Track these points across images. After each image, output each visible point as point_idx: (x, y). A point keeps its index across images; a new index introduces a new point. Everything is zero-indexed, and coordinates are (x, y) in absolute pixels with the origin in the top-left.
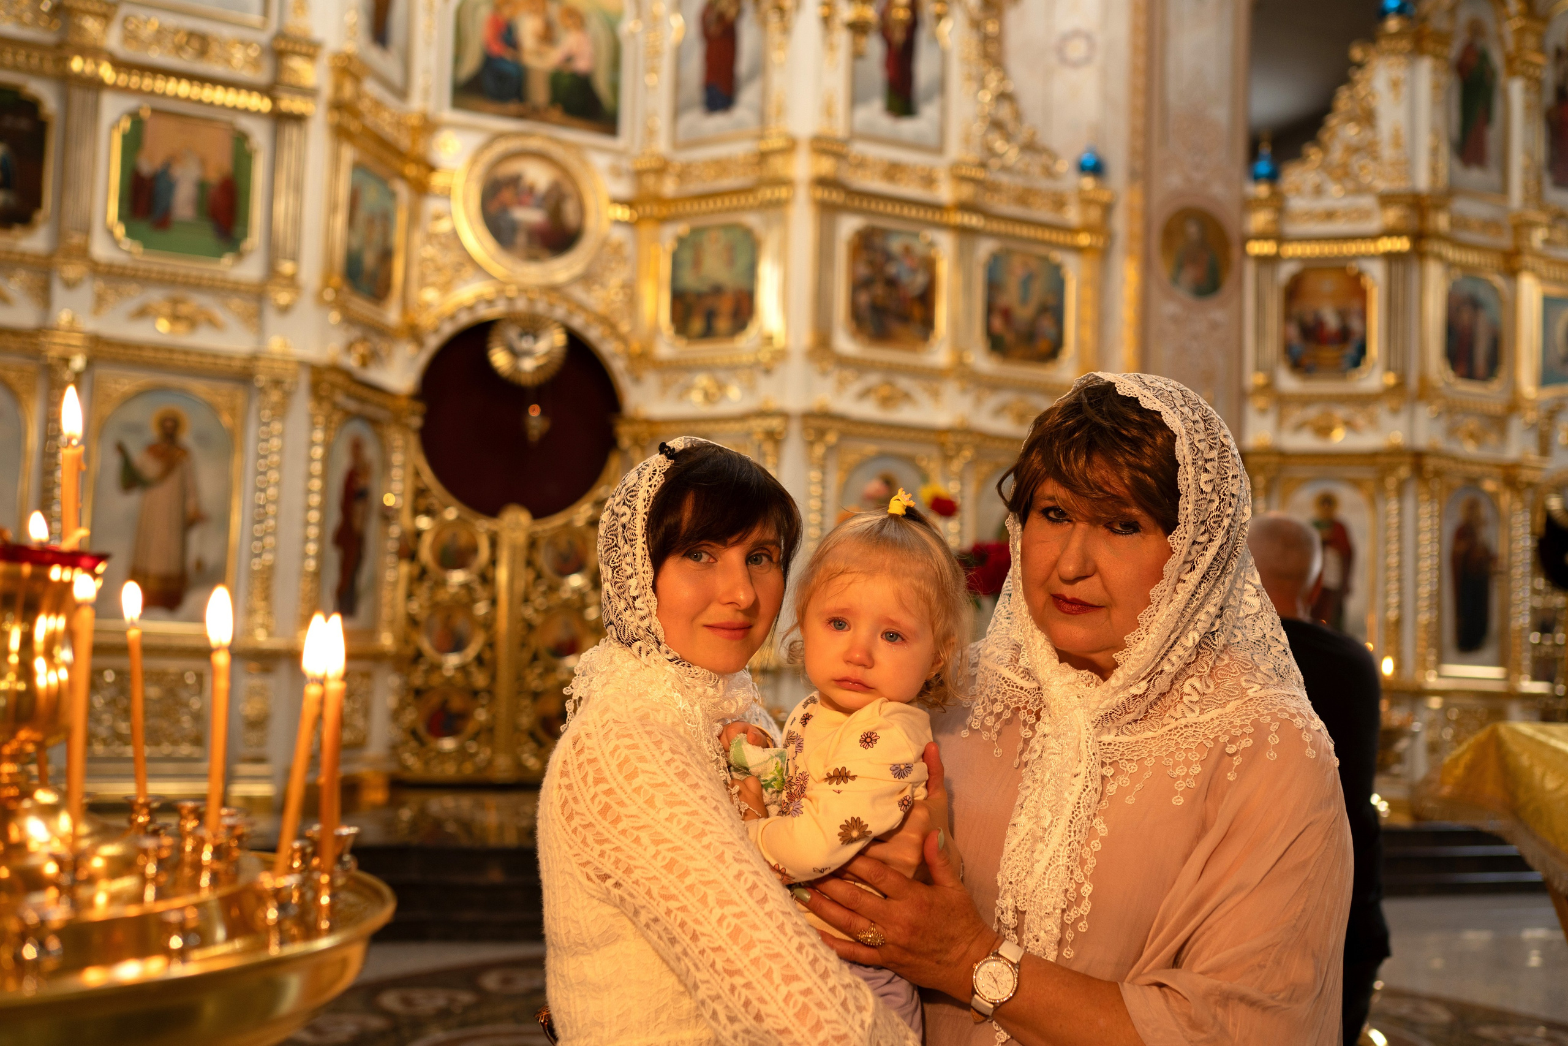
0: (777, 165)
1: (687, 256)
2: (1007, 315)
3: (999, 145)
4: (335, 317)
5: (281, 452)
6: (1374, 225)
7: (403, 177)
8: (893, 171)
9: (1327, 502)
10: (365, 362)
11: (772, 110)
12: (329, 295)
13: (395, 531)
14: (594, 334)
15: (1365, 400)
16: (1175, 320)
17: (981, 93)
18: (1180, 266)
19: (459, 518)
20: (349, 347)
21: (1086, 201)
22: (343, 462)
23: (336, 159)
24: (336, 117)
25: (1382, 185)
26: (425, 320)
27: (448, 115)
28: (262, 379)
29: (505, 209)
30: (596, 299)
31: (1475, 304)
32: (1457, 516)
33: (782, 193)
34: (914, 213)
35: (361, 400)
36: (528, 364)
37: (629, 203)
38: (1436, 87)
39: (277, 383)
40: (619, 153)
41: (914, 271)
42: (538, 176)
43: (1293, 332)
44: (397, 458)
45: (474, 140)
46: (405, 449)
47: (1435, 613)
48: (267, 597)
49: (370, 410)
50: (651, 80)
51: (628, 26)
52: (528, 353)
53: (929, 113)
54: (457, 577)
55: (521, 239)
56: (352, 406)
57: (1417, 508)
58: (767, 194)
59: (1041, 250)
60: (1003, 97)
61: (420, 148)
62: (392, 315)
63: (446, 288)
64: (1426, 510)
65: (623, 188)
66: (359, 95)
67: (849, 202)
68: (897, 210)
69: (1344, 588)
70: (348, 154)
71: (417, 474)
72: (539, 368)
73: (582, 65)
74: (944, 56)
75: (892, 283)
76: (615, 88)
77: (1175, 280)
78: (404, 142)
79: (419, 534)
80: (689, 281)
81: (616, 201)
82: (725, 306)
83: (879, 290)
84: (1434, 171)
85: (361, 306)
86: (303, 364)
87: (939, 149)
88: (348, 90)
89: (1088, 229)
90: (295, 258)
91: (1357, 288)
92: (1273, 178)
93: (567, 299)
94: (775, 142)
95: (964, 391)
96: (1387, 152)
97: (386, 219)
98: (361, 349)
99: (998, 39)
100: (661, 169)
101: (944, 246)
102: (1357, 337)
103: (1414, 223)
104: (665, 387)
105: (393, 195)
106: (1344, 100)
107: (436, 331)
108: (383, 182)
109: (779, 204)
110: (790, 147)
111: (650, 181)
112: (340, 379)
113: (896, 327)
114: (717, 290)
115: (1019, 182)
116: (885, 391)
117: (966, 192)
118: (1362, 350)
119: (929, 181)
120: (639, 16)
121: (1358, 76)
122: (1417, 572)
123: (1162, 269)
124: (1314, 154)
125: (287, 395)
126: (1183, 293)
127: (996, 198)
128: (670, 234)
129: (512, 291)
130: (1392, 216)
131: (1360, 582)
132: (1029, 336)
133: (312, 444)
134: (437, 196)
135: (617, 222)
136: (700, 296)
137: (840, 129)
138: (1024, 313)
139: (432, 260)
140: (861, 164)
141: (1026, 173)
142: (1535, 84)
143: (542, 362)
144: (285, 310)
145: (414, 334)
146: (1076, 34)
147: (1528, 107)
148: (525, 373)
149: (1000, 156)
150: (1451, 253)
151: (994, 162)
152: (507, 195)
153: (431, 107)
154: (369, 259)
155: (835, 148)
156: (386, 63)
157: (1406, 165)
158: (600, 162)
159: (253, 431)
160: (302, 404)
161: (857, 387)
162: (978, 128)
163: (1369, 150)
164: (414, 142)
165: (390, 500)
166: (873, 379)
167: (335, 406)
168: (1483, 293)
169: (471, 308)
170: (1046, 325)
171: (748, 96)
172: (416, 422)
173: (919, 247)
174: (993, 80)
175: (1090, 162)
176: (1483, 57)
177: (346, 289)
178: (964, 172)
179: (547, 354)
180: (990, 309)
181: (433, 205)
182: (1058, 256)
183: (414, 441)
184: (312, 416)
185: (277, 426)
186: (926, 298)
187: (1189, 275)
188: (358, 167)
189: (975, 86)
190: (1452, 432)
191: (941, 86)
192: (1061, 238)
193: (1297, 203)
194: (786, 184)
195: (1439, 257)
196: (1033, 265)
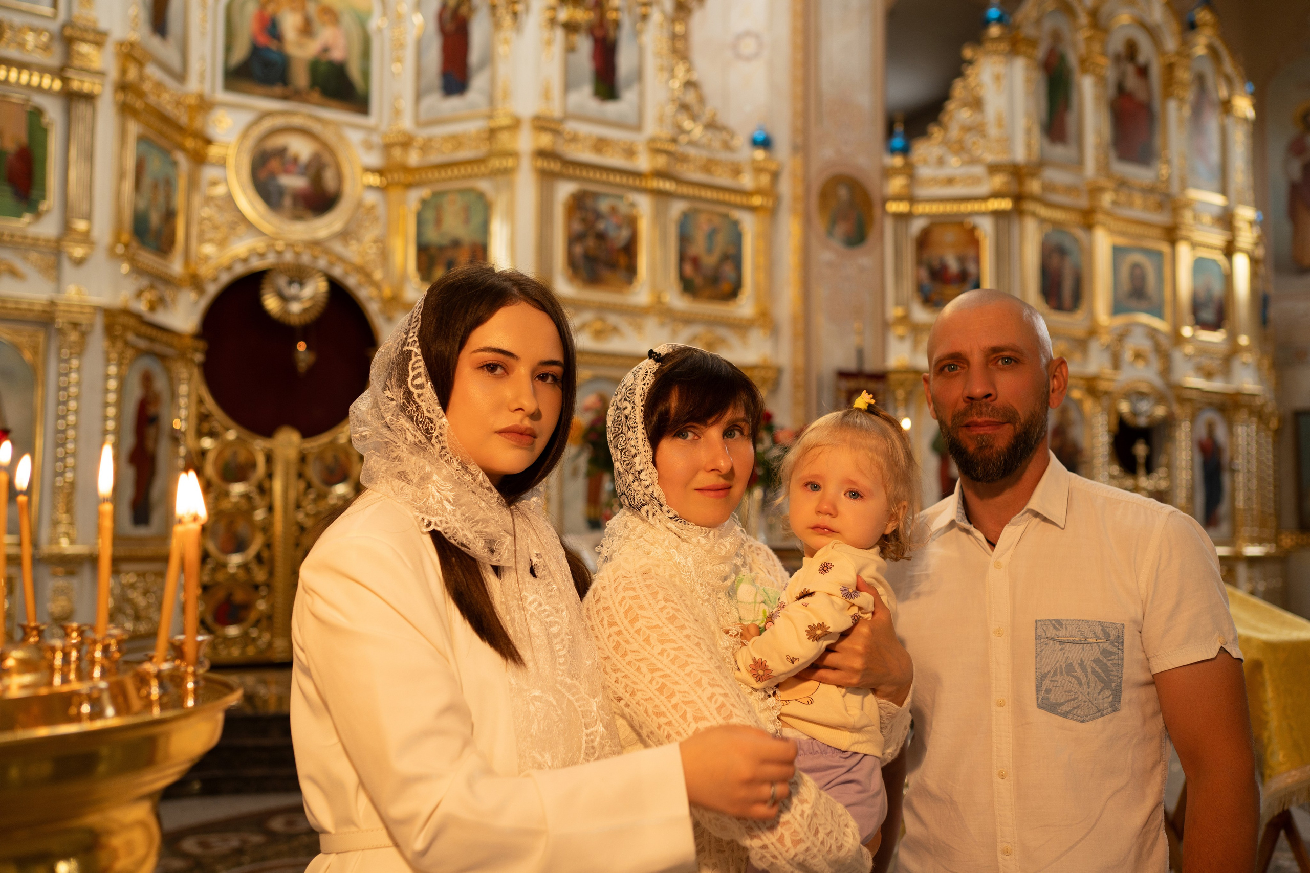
0: (505, 140)
1: (430, 215)
2: (696, 261)
3: (687, 124)
4: (125, 268)
5: (79, 384)
6: (983, 189)
7: (183, 148)
8: (600, 144)
10: (152, 308)
11: (499, 94)
12: (120, 249)
13: (182, 451)
14: (351, 282)
16: (831, 265)
17: (671, 82)
18: (833, 222)
19: (238, 438)
20: (139, 294)
21: (758, 170)
22: (135, 393)
23: (123, 134)
24: (121, 96)
25: (990, 158)
26: (205, 271)
27: (222, 95)
28: (60, 321)
29: (273, 176)
30: (352, 252)
31: (1062, 251)
33: (509, 163)
34: (618, 179)
35: (151, 339)
36: (295, 307)
37: (380, 172)
38: (1028, 80)
39: (75, 325)
40: (370, 130)
41: (619, 227)
42: (302, 148)
43: (924, 274)
44: (183, 389)
45: (246, 118)
46: (190, 380)
48: (69, 510)
49: (158, 348)
50: (396, 67)
51: (376, 22)
52: (296, 298)
53: (629, 97)
54: (238, 489)
55: (287, 202)
56: (142, 344)
58: (496, 163)
59: (722, 209)
60: (690, 84)
61: (198, 124)
62: (176, 267)
63: (222, 244)
65: (374, 159)
66: (142, 78)
67: (565, 171)
68: (604, 177)
70: (134, 128)
71: (201, 401)
72: (305, 311)
73: (337, 55)
74: (641, 50)
75: (601, 237)
76: (366, 74)
77: (830, 233)
78: (184, 119)
79: (203, 453)
80: (432, 236)
81: (368, 170)
82: (463, 257)
83: (591, 242)
84: (1028, 146)
85: (147, 258)
86: (97, 309)
87: (638, 127)
88: (132, 73)
89: (758, 192)
90: (88, 217)
91: (972, 238)
92: (905, 151)
93: (327, 252)
94: (503, 121)
95: (662, 325)
96: (993, 131)
97: (169, 184)
98: (149, 295)
99: (685, 37)
100: (406, 143)
101: (644, 205)
102: (973, 279)
103: (1014, 188)
105: (175, 164)
106: (959, 89)
107: (215, 280)
108: (166, 153)
109: (506, 172)
110: (515, 125)
111: (397, 153)
112: (132, 322)
113: (605, 273)
114: (456, 244)
115: (704, 154)
116: (598, 325)
117: (661, 162)
119: (630, 153)
120: (385, 14)
121: (969, 71)
123: (819, 224)
124: (936, 132)
125: (84, 335)
126: (837, 244)
127: (685, 166)
128: (414, 197)
129: (280, 245)
130: (998, 181)
132: (714, 279)
133: (107, 377)
134: (213, 165)
135: (370, 187)
136: (441, 248)
137: (555, 109)
138: (710, 261)
139: (209, 219)
140: (574, 139)
141: (708, 147)
142: (1101, 80)
143: (307, 305)
144: (79, 262)
145: (196, 283)
146: (747, 34)
147: (1097, 98)
148: (293, 314)
149: (688, 132)
150: (1044, 212)
151: (683, 139)
152: (274, 164)
153: (206, 89)
154: (155, 219)
155: (553, 126)
156: (167, 51)
157: (1007, 142)
158: (355, 137)
159: (53, 367)
160: (97, 342)
162: (670, 109)
163: (978, 129)
164: (192, 119)
165: (178, 424)
166: (589, 317)
167: (127, 343)
168: (1068, 243)
169: (245, 260)
170: (728, 270)
171: (478, 83)
172: (199, 357)
173: (623, 208)
174: (680, 70)
175: (760, 137)
176: (1062, 59)
177: (134, 244)
178: (659, 145)
179: (312, 298)
180: (682, 258)
181: (209, 173)
182: (737, 214)
183: (196, 374)
184: (107, 353)
185: (75, 363)
186: (630, 249)
187: (841, 229)
188: (142, 139)
189: (666, 75)
191: (639, 75)
192: (738, 199)
193: (924, 172)
194: (514, 154)
195: (1034, 215)
196: (717, 221)
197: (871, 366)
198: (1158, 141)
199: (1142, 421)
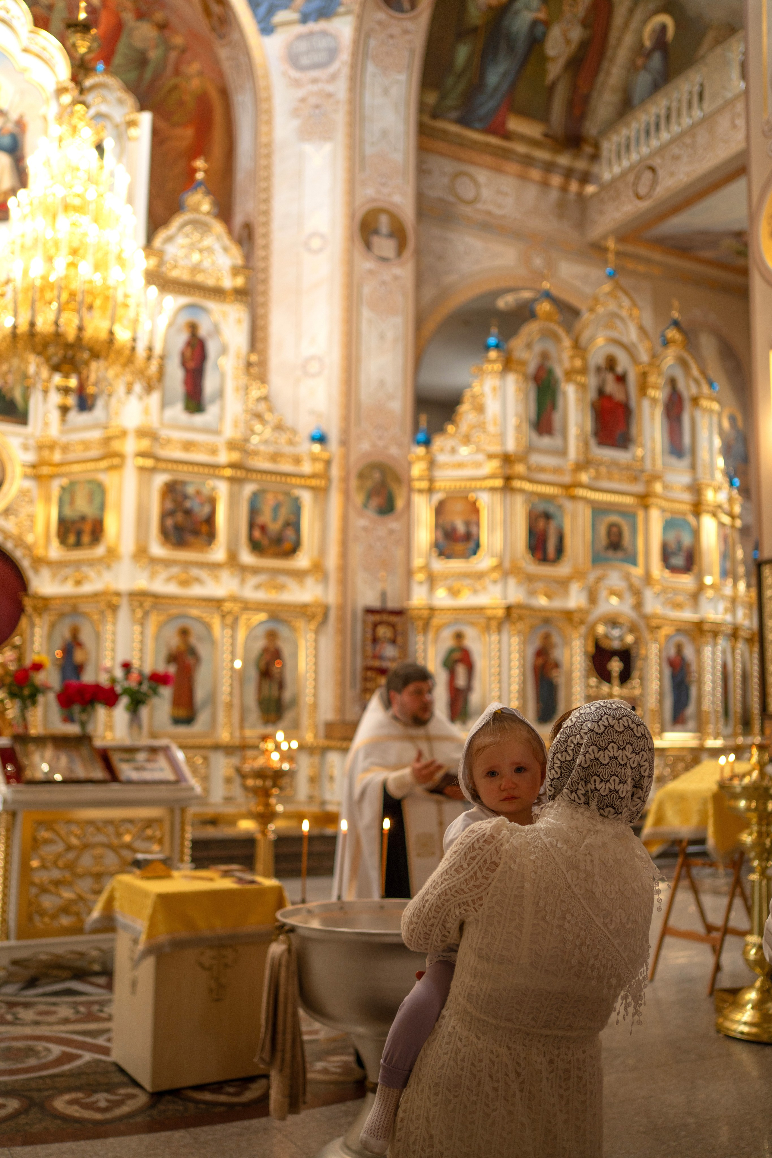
0: (116, 445)
1: (67, 498)
2: (263, 529)
3: (258, 427)
6: (484, 471)
8: (188, 446)
9: (459, 636)
15: (480, 576)
16: (365, 529)
17: (246, 398)
18: (369, 496)
21: (315, 459)
25: (488, 448)
30: (11, 525)
31: (547, 516)
32: (536, 643)
33: (118, 461)
34: (201, 470)
38: (519, 390)
40: (28, 436)
41: (202, 504)
43: (440, 535)
47: (522, 701)
53: (212, 411)
57: (510, 639)
58: (110, 461)
60: (263, 399)
64: (515, 640)
65: (30, 457)
67: (160, 466)
68: (191, 469)
69: (469, 688)
74: (223, 376)
75: (188, 512)
77: (365, 505)
80: (68, 512)
81: (25, 465)
82: (87, 528)
83: (180, 517)
84: (518, 440)
87: (217, 432)
89: (314, 476)
91: (474, 508)
92: (427, 443)
94: (115, 431)
95: (233, 575)
96: (491, 429)
100: (52, 447)
101: (222, 489)
102: (475, 537)
103: (506, 470)
104: (54, 576)
109: (117, 467)
110: (123, 434)
111: (46, 453)
113: (190, 538)
114: (83, 518)
115: (271, 449)
116: (183, 577)
117: (236, 456)
118: (478, 546)
119: (214, 451)
121: (475, 383)
122: (510, 677)
123: (358, 499)
124: (450, 428)
126: (371, 513)
127: (254, 459)
128: (57, 485)
130: (494, 466)
131: (477, 684)
132: (278, 540)
135: (26, 477)
136: (73, 522)
137: (153, 422)
138: (274, 527)
140: (168, 442)
141: (276, 443)
142: (582, 387)
146: (312, 358)
149: (258, 434)
150: (530, 487)
151: (252, 439)
155: (150, 433)
157: (502, 435)
158: (15, 442)
161: (163, 574)
162: (245, 417)
163: (481, 426)
166: (175, 570)
168: (552, 509)
170: (290, 533)
173: (206, 490)
174: (256, 389)
175: (318, 435)
176: (550, 372)
178: (235, 444)
180: (251, 525)
186: (210, 520)
187: (375, 502)
189: (242, 393)
190: (532, 593)
191: (220, 394)
192: (298, 481)
193: (442, 458)
194: (121, 456)
195: (522, 491)
196: (281, 498)
197: (392, 604)
198: (634, 430)
199: (616, 645)
